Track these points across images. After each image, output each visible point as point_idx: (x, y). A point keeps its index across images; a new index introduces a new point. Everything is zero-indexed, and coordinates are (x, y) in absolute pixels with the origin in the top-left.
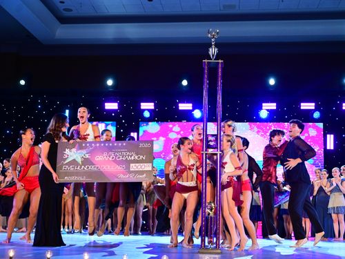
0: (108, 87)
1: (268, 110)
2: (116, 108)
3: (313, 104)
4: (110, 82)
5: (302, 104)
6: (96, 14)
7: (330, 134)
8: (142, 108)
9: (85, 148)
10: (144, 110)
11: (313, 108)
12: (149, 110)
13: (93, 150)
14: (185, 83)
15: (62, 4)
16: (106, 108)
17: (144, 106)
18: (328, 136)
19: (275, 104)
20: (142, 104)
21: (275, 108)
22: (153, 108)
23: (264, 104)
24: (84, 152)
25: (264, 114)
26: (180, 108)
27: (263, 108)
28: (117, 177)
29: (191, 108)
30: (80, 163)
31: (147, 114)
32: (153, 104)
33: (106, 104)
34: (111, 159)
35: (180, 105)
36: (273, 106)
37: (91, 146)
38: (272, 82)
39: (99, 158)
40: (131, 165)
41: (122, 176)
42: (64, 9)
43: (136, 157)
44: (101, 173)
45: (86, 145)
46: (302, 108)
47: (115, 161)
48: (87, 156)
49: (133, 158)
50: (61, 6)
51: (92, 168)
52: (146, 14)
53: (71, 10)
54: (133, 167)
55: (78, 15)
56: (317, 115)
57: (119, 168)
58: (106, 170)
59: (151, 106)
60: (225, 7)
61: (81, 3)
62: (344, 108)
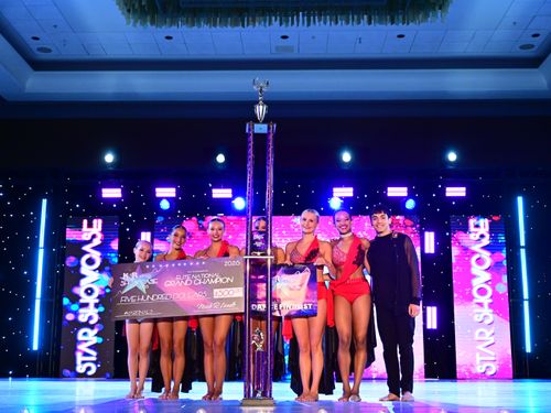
0: (106, 164)
1: (341, 198)
2: (120, 195)
3: (405, 189)
4: (109, 158)
5: (389, 189)
6: (87, 57)
7: (429, 231)
8: (158, 195)
9: (150, 270)
10: (161, 198)
11: (405, 194)
12: (167, 198)
13: (161, 273)
14: (221, 158)
15: (36, 41)
16: (104, 195)
17: (161, 192)
18: (427, 234)
19: (351, 189)
20: (158, 190)
21: (351, 195)
22: (174, 195)
23: (335, 190)
24: (149, 276)
25: (335, 203)
26: (214, 196)
27: (335, 194)
28: (196, 309)
29: (230, 196)
30: (144, 291)
31: (165, 205)
32: (174, 190)
33: (104, 190)
34: (186, 284)
35: (214, 191)
36: (348, 192)
37: (158, 268)
38: (346, 157)
39: (169, 284)
40: (215, 290)
41: (202, 306)
42: (39, 49)
43: (221, 280)
44: (174, 304)
45: (150, 267)
46: (389, 194)
47: (193, 287)
48: (153, 282)
49: (216, 281)
50: (34, 45)
51: (161, 298)
52: (163, 57)
53: (49, 51)
54: (218, 293)
55: (60, 58)
56: (410, 204)
57: (198, 296)
58: (181, 299)
59: (170, 192)
60: (277, 48)
61: (65, 41)
62: (448, 194)
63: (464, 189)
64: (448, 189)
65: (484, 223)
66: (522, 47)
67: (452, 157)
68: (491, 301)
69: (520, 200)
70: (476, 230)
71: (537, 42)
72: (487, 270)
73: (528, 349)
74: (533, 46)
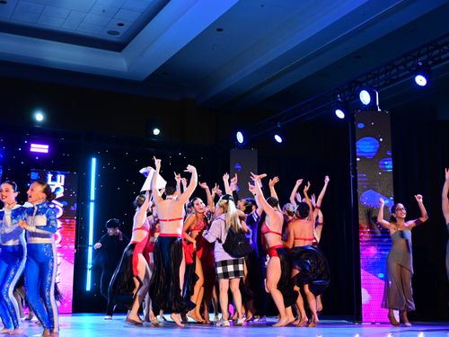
62: (32, 150)
63: (47, 147)
64: (32, 145)
65: (61, 178)
66: (110, 33)
67: (39, 117)
68: (60, 246)
69: (94, 161)
70: (53, 183)
71: (122, 30)
72: (59, 218)
73: (88, 288)
74: (118, 33)
